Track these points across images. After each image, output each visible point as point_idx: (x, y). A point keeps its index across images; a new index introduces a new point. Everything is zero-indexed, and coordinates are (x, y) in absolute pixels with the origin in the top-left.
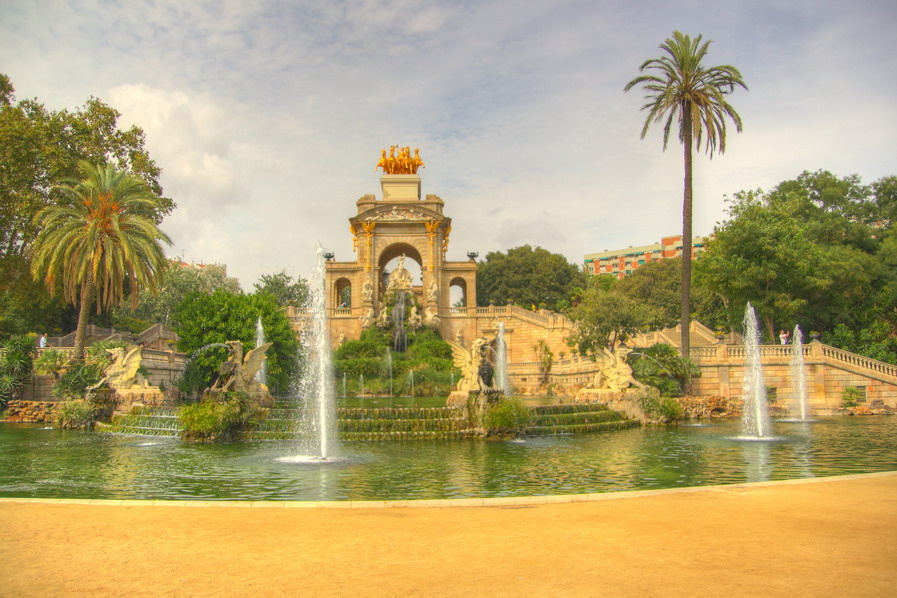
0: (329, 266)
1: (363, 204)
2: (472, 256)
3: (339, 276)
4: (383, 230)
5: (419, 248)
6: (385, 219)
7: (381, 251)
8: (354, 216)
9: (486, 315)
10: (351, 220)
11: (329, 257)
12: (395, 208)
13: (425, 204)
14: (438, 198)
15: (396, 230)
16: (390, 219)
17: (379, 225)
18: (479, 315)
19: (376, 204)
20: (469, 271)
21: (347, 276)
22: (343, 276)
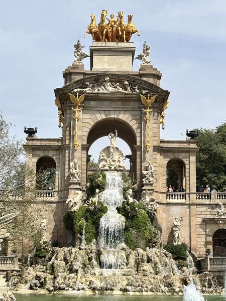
0: (30, 143)
1: (71, 74)
2: (192, 135)
3: (41, 154)
4: (92, 103)
5: (134, 124)
6: (96, 91)
7: (90, 127)
8: (61, 87)
9: (207, 201)
10: (57, 92)
11: (31, 132)
12: (107, 78)
13: (141, 75)
14: (155, 69)
15: (107, 103)
16: (101, 91)
17: (88, 98)
18: (201, 201)
19: (84, 74)
20: (188, 151)
21: (51, 154)
22: (46, 154)
